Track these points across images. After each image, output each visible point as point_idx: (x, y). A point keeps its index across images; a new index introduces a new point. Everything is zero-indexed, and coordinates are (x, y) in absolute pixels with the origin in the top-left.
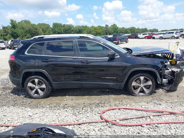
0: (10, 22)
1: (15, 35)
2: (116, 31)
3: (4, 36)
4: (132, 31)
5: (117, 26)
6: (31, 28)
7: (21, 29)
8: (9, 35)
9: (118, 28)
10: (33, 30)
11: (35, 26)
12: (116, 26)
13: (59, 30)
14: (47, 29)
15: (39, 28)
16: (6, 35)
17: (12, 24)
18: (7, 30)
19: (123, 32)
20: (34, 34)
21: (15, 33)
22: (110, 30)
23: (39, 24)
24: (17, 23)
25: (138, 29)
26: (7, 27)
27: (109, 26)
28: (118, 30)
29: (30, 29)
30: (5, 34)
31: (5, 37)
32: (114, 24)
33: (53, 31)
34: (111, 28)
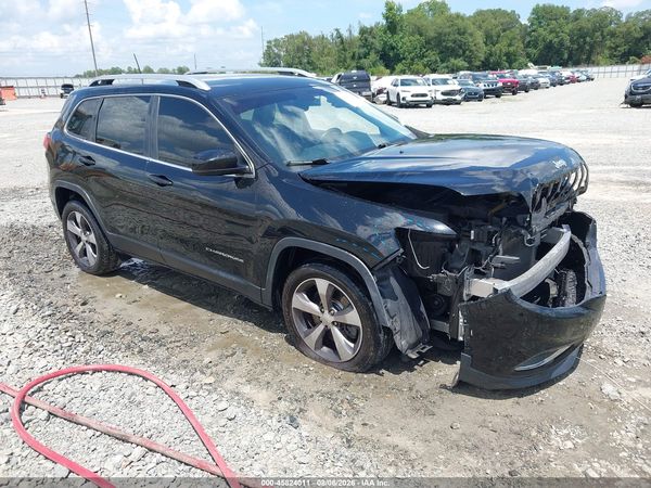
0: (385, 12)
1: (391, 54)
3: (360, 58)
6: (448, 30)
7: (412, 34)
8: (373, 56)
10: (452, 37)
11: (459, 22)
13: (551, 32)
14: (504, 31)
15: (472, 28)
16: (366, 55)
17: (387, 18)
18: (370, 39)
20: (453, 50)
21: (393, 48)
23: (480, 13)
24: (404, 12)
26: (372, 29)
29: (440, 34)
30: (362, 50)
31: (363, 60)
33: (528, 39)
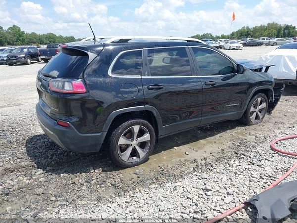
2: (21, 38)
4: (50, 40)
5: (21, 30)
9: (23, 32)
12: (19, 30)
19: (35, 40)
22: (9, 36)
25: (61, 37)
27: (4, 29)
28: (25, 37)
32: (14, 26)
34: (10, 33)
